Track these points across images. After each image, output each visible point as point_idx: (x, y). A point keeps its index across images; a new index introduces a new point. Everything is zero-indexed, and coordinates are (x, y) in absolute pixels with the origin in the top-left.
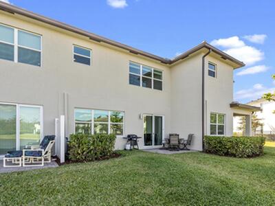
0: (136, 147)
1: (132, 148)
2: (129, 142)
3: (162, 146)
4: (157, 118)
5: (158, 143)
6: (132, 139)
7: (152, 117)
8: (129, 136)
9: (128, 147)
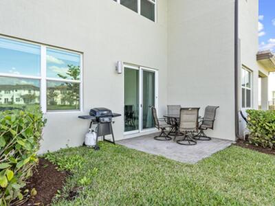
0: (108, 137)
1: (100, 139)
2: (95, 126)
3: (155, 130)
4: (146, 73)
5: (148, 123)
6: (99, 118)
7: (138, 71)
8: (93, 112)
9: (91, 140)
